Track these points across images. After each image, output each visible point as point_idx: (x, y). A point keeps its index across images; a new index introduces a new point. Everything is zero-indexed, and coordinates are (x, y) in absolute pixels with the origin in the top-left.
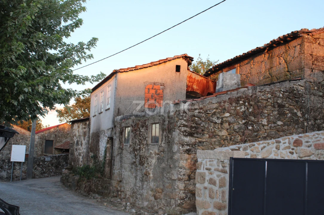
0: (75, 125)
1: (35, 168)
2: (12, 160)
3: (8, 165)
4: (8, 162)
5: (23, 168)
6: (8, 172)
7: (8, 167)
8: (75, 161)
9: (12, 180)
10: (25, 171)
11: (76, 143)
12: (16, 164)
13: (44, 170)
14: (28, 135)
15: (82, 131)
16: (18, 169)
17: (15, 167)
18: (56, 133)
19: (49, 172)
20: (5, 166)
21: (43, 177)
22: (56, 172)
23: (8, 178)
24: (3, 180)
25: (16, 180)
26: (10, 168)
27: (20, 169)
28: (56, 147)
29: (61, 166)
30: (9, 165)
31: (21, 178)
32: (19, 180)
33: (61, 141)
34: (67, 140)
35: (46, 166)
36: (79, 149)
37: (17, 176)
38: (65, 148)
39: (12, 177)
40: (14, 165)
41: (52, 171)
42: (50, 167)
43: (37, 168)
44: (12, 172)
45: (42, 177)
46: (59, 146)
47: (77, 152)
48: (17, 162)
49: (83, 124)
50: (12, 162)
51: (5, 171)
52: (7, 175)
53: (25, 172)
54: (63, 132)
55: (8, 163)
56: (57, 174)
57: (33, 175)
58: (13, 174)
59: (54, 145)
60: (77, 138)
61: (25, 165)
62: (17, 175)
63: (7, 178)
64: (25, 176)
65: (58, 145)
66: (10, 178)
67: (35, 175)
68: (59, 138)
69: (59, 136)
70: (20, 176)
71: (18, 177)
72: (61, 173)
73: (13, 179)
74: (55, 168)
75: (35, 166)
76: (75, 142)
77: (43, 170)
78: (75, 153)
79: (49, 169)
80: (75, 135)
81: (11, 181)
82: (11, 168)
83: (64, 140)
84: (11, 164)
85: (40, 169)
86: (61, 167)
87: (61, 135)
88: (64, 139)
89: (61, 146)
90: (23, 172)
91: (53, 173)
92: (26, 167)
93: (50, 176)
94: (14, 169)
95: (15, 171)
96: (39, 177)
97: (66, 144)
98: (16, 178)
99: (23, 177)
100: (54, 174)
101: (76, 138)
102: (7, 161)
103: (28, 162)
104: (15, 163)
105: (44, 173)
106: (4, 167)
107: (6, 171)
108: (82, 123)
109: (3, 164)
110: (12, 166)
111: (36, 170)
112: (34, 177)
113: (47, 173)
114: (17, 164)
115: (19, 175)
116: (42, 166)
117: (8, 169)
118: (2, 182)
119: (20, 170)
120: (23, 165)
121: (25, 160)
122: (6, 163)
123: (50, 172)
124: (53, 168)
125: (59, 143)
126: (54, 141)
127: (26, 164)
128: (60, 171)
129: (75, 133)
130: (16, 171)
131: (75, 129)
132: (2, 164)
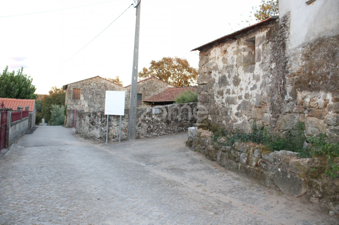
0: (215, 50)
1: (139, 124)
2: (106, 113)
3: (101, 120)
4: (101, 115)
5: (122, 125)
6: (101, 129)
7: (101, 123)
8: (218, 114)
9: (108, 141)
10: (125, 128)
11: (217, 81)
12: (112, 119)
13: (152, 126)
14: (117, 88)
15: (235, 57)
16: (116, 126)
17: (111, 123)
18: (145, 87)
19: (157, 129)
20: (98, 121)
21: (151, 138)
22: (167, 130)
23: (103, 138)
24: (96, 141)
25: (114, 141)
26: (104, 124)
27: (118, 125)
28: (145, 101)
29: (173, 121)
30: (103, 120)
31: (120, 138)
32: (118, 141)
33: (149, 95)
34: (155, 93)
35: (153, 121)
36: (228, 92)
37: (114, 136)
38: (155, 101)
39: (108, 137)
40: (110, 120)
41: (162, 128)
42: (159, 122)
43: (142, 125)
44: (107, 130)
45: (148, 137)
46: (148, 100)
47: (223, 98)
48: (114, 116)
49: (238, 43)
50: (107, 115)
51: (97, 128)
52: (100, 134)
53: (125, 131)
54: (151, 86)
55: (102, 117)
56: (169, 132)
57: (137, 135)
58: (108, 133)
59: (142, 99)
60: (219, 73)
61: (125, 120)
62: (114, 134)
63: (100, 138)
64: (126, 135)
65: (147, 98)
66: (106, 138)
67: (139, 134)
68: (147, 92)
69: (147, 89)
70: (119, 135)
71: (116, 136)
72: (174, 131)
73: (109, 139)
74: (166, 124)
75: (138, 122)
76: (214, 80)
77: (150, 127)
78: (216, 99)
79: (158, 126)
80: (216, 68)
81: (107, 143)
82: (106, 124)
83: (152, 94)
84: (105, 119)
85: (146, 125)
86: (173, 123)
87: (149, 88)
88: (152, 92)
89: (150, 99)
90: (122, 129)
91: (163, 131)
92: (127, 123)
93: (160, 136)
94: (110, 126)
95: (111, 128)
96: (146, 137)
97: (155, 97)
98: (114, 138)
99: (123, 137)
100: (165, 133)
101: (217, 74)
102: (99, 114)
103: (128, 116)
104: (110, 117)
105: (152, 131)
106: (97, 123)
107: (99, 129)
108: (236, 42)
109: (95, 118)
110: (106, 122)
111: (140, 127)
112: (138, 138)
113: (156, 131)
114: (114, 118)
115: (117, 134)
116: (149, 122)
117: (101, 126)
118: (95, 143)
119: (118, 127)
120: (122, 120)
121: (125, 112)
122: (98, 116)
123: (160, 130)
124: (163, 123)
125: (148, 96)
126: (143, 95)
127: (126, 118)
128: (172, 128)
129: (214, 65)
130: (113, 128)
131: (215, 58)
132: (93, 119)
